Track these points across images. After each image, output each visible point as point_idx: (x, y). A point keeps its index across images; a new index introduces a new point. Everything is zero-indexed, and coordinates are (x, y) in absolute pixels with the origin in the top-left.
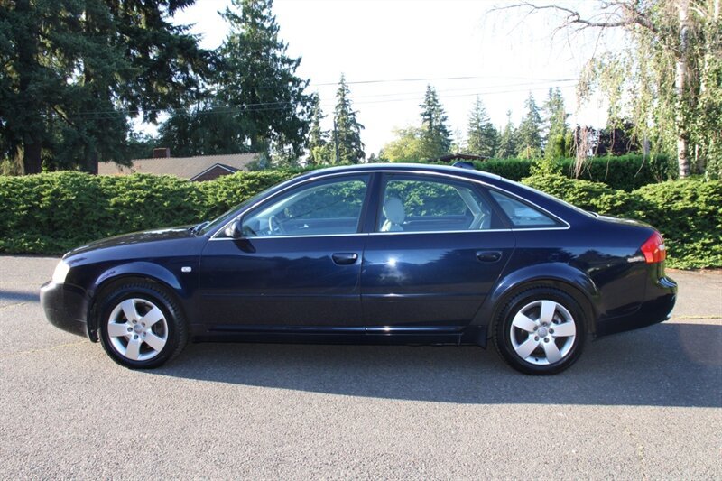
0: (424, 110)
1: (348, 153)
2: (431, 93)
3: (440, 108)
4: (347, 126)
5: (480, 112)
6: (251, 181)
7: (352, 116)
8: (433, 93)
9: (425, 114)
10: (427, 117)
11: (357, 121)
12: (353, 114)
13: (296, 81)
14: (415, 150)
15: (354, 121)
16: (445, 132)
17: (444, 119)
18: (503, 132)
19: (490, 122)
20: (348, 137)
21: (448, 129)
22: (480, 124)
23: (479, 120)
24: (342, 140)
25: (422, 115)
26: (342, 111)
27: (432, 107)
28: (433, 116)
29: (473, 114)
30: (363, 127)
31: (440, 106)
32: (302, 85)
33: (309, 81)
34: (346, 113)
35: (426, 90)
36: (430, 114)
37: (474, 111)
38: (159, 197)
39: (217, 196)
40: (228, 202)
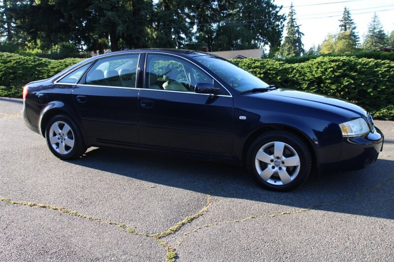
0: (342, 23)
1: (294, 50)
2: (347, 12)
3: (352, 22)
4: (293, 34)
5: (376, 23)
6: (337, 63)
7: (297, 28)
8: (348, 13)
9: (342, 26)
10: (343, 27)
11: (300, 31)
12: (298, 27)
13: (274, 7)
14: (342, 47)
15: (298, 31)
16: (355, 36)
17: (354, 28)
18: (389, 35)
19: (382, 29)
20: (294, 40)
21: (356, 34)
22: (376, 31)
23: (375, 28)
24: (291, 42)
25: (340, 26)
26: (291, 26)
27: (347, 21)
28: (347, 26)
29: (371, 25)
30: (303, 34)
31: (351, 20)
32: (277, 9)
33: (282, 7)
34: (293, 26)
35: (344, 10)
36: (345, 26)
37: (373, 23)
38: (273, 74)
39: (314, 73)
40: (323, 77)
